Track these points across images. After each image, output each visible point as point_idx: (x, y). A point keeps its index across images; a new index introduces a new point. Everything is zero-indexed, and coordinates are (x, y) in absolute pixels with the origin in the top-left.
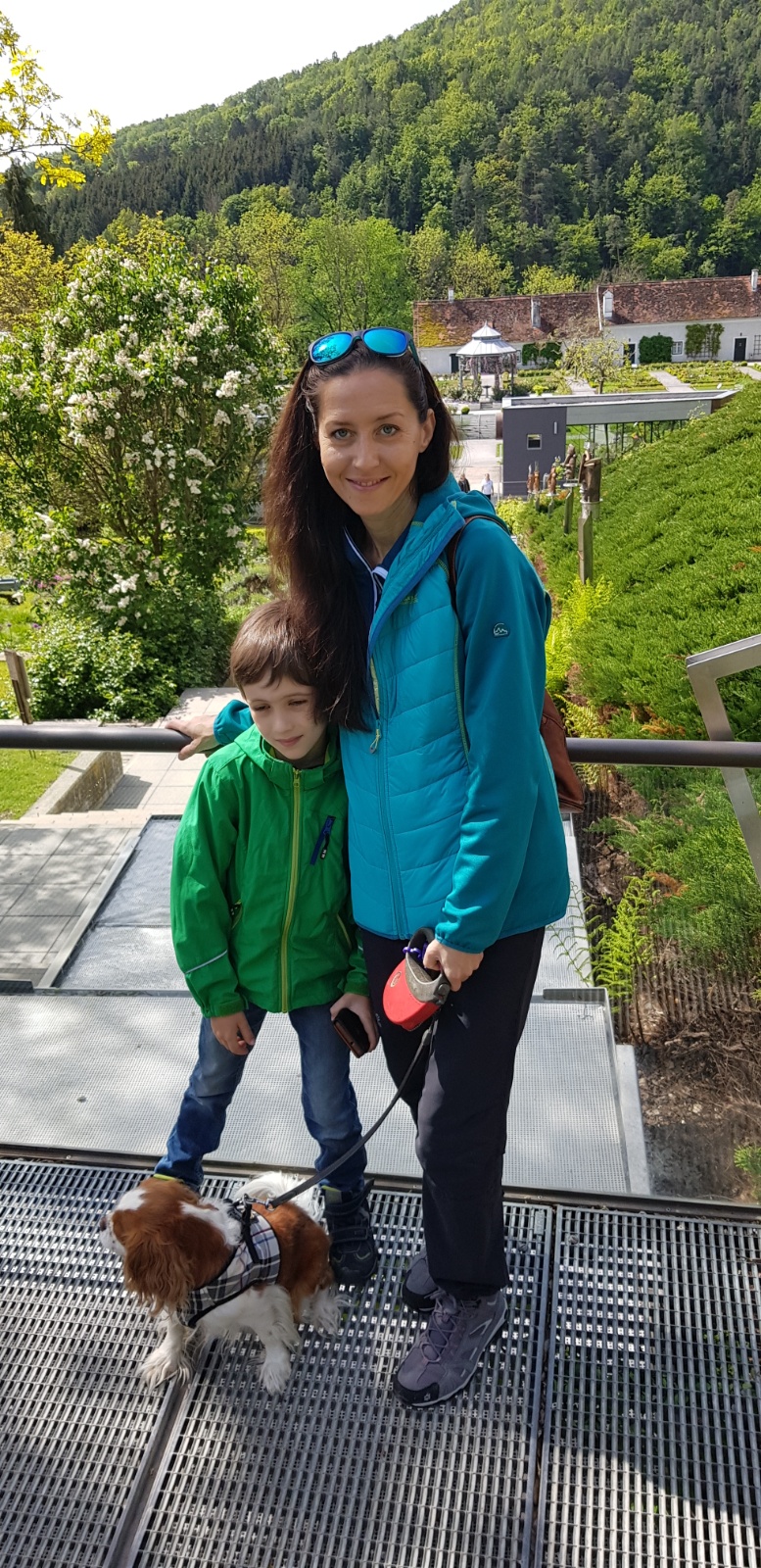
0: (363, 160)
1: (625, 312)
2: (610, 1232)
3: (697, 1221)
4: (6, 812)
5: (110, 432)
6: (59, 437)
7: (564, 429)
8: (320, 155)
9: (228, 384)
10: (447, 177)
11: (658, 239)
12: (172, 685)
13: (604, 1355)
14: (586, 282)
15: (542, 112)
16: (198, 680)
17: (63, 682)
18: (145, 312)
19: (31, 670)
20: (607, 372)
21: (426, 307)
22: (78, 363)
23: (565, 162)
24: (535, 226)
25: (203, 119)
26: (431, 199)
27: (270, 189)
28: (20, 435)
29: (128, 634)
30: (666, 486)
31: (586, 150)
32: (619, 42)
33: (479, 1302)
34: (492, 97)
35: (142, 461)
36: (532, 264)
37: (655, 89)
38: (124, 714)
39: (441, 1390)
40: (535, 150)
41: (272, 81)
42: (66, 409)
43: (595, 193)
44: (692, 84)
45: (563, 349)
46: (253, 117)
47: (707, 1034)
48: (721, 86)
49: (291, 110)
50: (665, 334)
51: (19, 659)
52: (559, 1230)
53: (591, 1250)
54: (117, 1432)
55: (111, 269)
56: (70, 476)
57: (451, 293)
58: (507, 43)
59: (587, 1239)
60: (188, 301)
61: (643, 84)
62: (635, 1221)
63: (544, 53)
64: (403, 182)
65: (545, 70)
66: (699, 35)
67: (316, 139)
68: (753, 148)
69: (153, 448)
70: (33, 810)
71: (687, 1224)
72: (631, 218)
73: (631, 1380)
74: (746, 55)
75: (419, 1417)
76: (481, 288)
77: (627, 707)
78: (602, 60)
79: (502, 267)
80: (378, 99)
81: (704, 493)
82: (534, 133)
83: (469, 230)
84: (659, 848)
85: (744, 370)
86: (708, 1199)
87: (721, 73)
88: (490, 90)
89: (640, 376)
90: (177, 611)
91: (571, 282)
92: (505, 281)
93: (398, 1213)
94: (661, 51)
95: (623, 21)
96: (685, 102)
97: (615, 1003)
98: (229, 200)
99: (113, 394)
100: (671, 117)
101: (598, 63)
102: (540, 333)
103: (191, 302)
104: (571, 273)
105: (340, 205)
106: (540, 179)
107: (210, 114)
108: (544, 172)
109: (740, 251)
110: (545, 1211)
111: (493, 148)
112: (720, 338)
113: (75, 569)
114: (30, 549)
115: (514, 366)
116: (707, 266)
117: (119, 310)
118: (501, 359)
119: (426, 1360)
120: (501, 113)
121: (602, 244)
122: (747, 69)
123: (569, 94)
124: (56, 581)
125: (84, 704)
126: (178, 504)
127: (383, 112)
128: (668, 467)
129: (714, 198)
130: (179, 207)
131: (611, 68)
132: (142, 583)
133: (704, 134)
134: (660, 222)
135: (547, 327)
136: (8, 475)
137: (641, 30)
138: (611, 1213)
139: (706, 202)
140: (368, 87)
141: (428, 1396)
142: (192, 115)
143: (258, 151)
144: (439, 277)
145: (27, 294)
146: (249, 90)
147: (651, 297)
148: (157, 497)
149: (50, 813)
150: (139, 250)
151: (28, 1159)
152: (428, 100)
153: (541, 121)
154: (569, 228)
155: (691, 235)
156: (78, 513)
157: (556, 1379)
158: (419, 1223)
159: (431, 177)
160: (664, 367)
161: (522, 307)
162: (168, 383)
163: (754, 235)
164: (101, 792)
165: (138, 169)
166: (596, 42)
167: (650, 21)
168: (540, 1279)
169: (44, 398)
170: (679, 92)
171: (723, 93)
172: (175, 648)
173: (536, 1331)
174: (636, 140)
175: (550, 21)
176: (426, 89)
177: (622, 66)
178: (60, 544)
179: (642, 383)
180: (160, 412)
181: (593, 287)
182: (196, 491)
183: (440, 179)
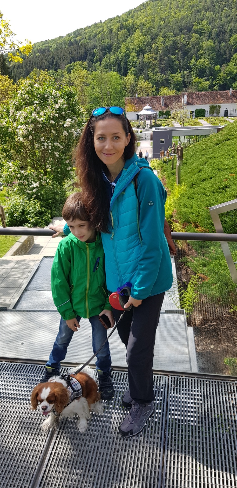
0: (110, 53)
1: (190, 101)
2: (186, 384)
3: (212, 380)
5: (31, 137)
6: (15, 139)
7: (172, 137)
8: (96, 52)
9: (68, 123)
10: (135, 59)
11: (201, 79)
12: (50, 216)
13: (184, 421)
14: (178, 92)
15: (165, 39)
16: (58, 214)
17: (16, 215)
18: (42, 100)
19: (6, 211)
20: (185, 120)
21: (129, 99)
22: (21, 116)
23: (172, 55)
24: (163, 74)
25: (60, 40)
26: (131, 66)
27: (81, 62)
28: (2, 138)
29: (36, 200)
30: (203, 155)
31: (179, 51)
32: (189, 18)
33: (146, 405)
34: (150, 35)
35: (41, 146)
36: (162, 86)
37: (200, 33)
38: (35, 225)
39: (134, 432)
40: (163, 51)
41: (81, 29)
42: (17, 130)
43: (181, 64)
44: (212, 31)
45: (171, 113)
46: (75, 40)
47: (215, 324)
48: (220, 32)
49: (87, 38)
50: (203, 108)
51: (2, 208)
52: (170, 383)
53: (180, 389)
54: (34, 445)
55: (31, 87)
56: (18, 151)
57: (137, 95)
58: (154, 18)
59: (178, 386)
60: (55, 97)
61: (196, 31)
62: (193, 380)
63: (166, 21)
64: (122, 61)
65: (166, 26)
66: (214, 16)
67: (95, 47)
68: (230, 50)
69: (44, 142)
70: (6, 255)
71: (209, 381)
72: (193, 72)
73: (192, 429)
74: (228, 22)
75: (127, 440)
76: (146, 94)
77: (191, 223)
78: (183, 23)
79: (153, 87)
80: (114, 35)
81: (215, 157)
82: (162, 46)
83: (142, 75)
84: (201, 267)
85: (227, 120)
86: (216, 374)
87: (221, 28)
88: (149, 32)
89: (195, 121)
90: (51, 193)
91: (174, 92)
92: (153, 92)
93: (121, 378)
94: (202, 21)
95: (190, 11)
96: (209, 37)
97: (187, 314)
98: (68, 66)
99: (32, 126)
100: (205, 41)
101: (182, 24)
102: (164, 107)
104: (174, 89)
105: (102, 68)
106: (164, 60)
107: (62, 39)
108: (166, 58)
109: (226, 83)
110: (166, 377)
111: (150, 50)
112: (220, 109)
113: (20, 180)
114: (5, 174)
115: (156, 118)
116: (216, 87)
117: (34, 99)
118: (152, 116)
119: (129, 423)
120: (152, 40)
121: (184, 80)
122: (228, 27)
123: (173, 34)
124: (13, 183)
125: (22, 222)
126: (52, 160)
127: (116, 39)
128: (204, 149)
129: (218, 66)
130: (52, 68)
131: (187, 26)
132: (41, 184)
133: (215, 46)
134: (202, 73)
135: (166, 106)
137: (196, 14)
138: (186, 378)
139: (216, 68)
140: (111, 31)
141: (130, 433)
142: (56, 39)
143: (77, 51)
144: (133, 90)
145: (5, 95)
146: (74, 32)
147: (199, 97)
148: (45, 158)
149: (11, 256)
150: (40, 81)
151: (6, 362)
152: (130, 35)
153: (165, 42)
154: (173, 75)
155: (211, 77)
156: (21, 163)
157: (169, 428)
158: (127, 381)
159: (130, 59)
160: (203, 118)
161: (158, 99)
162: (49, 122)
163: (231, 78)
164: (28, 249)
165: (39, 56)
166: (182, 18)
167: (198, 11)
168: (164, 398)
169: (10, 127)
170: (208, 33)
171: (221, 34)
172: (51, 204)
173: (163, 414)
174: (194, 48)
175: (168, 11)
176: (129, 32)
177: (190, 25)
178: (15, 172)
179: (196, 123)
180: (46, 131)
181: (181, 94)
182: (57, 156)
183: (133, 60)
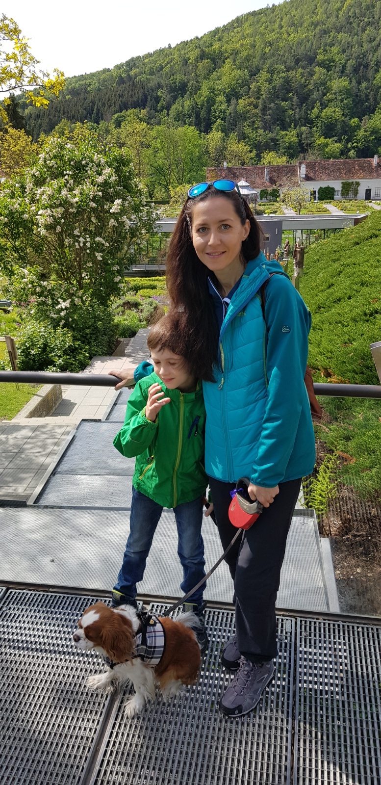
0: (183, 97)
1: (311, 175)
2: (324, 631)
3: (368, 626)
4: (5, 417)
5: (59, 229)
6: (33, 231)
7: (281, 232)
8: (161, 94)
9: (116, 206)
10: (224, 107)
11: (328, 139)
12: (87, 355)
13: (324, 693)
14: (292, 160)
15: (271, 76)
16: (100, 352)
17: (32, 352)
18: (77, 170)
19: (17, 346)
20: (302, 204)
21: (213, 170)
22: (43, 194)
23: (283, 101)
24: (267, 132)
25: (104, 75)
26: (216, 117)
27: (136, 110)
28: (13, 229)
29: (66, 329)
30: (334, 261)
31: (293, 95)
32: (310, 42)
33: (263, 665)
34: (247, 68)
35: (74, 243)
36: (266, 150)
37: (328, 66)
38: (63, 369)
39: (243, 709)
40: (268, 94)
41: (139, 57)
42: (37, 217)
43: (297, 116)
44: (346, 63)
45: (280, 192)
46: (129, 75)
47: (364, 533)
48: (360, 64)
49: (147, 72)
50: (331, 186)
51: (12, 340)
52: (299, 630)
53: (315, 640)
54: (75, 727)
55: (61, 148)
56: (38, 249)
57: (225, 164)
58: (255, 41)
59: (313, 635)
60: (98, 165)
61: (322, 63)
62: (336, 626)
63: (273, 47)
64: (202, 109)
65: (273, 55)
66: (350, 39)
67: (160, 86)
68: (375, 95)
69: (79, 237)
70: (18, 416)
71: (363, 628)
72: (315, 128)
73: (338, 706)
74: (373, 50)
75: (232, 722)
76: (240, 162)
77: (319, 370)
78: (301, 51)
79: (251, 151)
80: (191, 67)
81: (354, 264)
82: (267, 86)
83: (234, 133)
84: (341, 440)
85: (370, 205)
86: (373, 615)
87: (361, 58)
88: (246, 65)
89: (318, 207)
90: (90, 318)
91: (285, 159)
92: (252, 159)
93: (217, 620)
94: (331, 47)
95: (312, 32)
96: (342, 72)
97: (318, 517)
98: (116, 115)
99: (60, 210)
100: (335, 79)
101: (300, 52)
102: (269, 184)
103: (100, 165)
104: (285, 155)
105: (170, 120)
106: (270, 109)
107: (107, 73)
108: (272, 105)
109: (369, 146)
110: (291, 620)
111: (247, 93)
112: (359, 188)
113: (40, 296)
114: (18, 286)
115: (256, 200)
116: (352, 153)
117: (64, 168)
118: (250, 197)
119: (236, 694)
120: (251, 76)
121: (300, 141)
122: (373, 57)
123: (285, 67)
124: (30, 302)
125: (44, 363)
126: (91, 265)
127: (193, 74)
128: (335, 251)
129: (356, 120)
130: (91, 119)
131: (306, 54)
132: (73, 304)
133: (352, 88)
134: (329, 130)
135: (272, 181)
136: (7, 249)
137: (321, 36)
138: (325, 621)
139: (352, 122)
140: (186, 62)
141: (237, 711)
142: (98, 73)
143: (130, 92)
144: (219, 156)
145: (20, 160)
146: (127, 62)
147: (324, 167)
148: (81, 261)
149: (26, 417)
150: (75, 139)
151: (30, 590)
152: (215, 68)
153: (271, 80)
154: (284, 133)
155: (344, 138)
156: (42, 269)
157: (300, 704)
159: (216, 106)
160: (330, 202)
161: (260, 171)
162: (87, 205)
163: (376, 138)
164: (52, 408)
165: (71, 99)
166: (299, 42)
167: (325, 32)
168: (290, 654)
169: (26, 211)
170: (340, 67)
171: (361, 68)
172: (89, 336)
173: (289, 681)
174: (318, 91)
175: (276, 31)
176: (214, 63)
177: (312, 54)
178: (32, 284)
179: (319, 210)
180: (83, 220)
181: (295, 162)
182: (100, 258)
183: (220, 108)
